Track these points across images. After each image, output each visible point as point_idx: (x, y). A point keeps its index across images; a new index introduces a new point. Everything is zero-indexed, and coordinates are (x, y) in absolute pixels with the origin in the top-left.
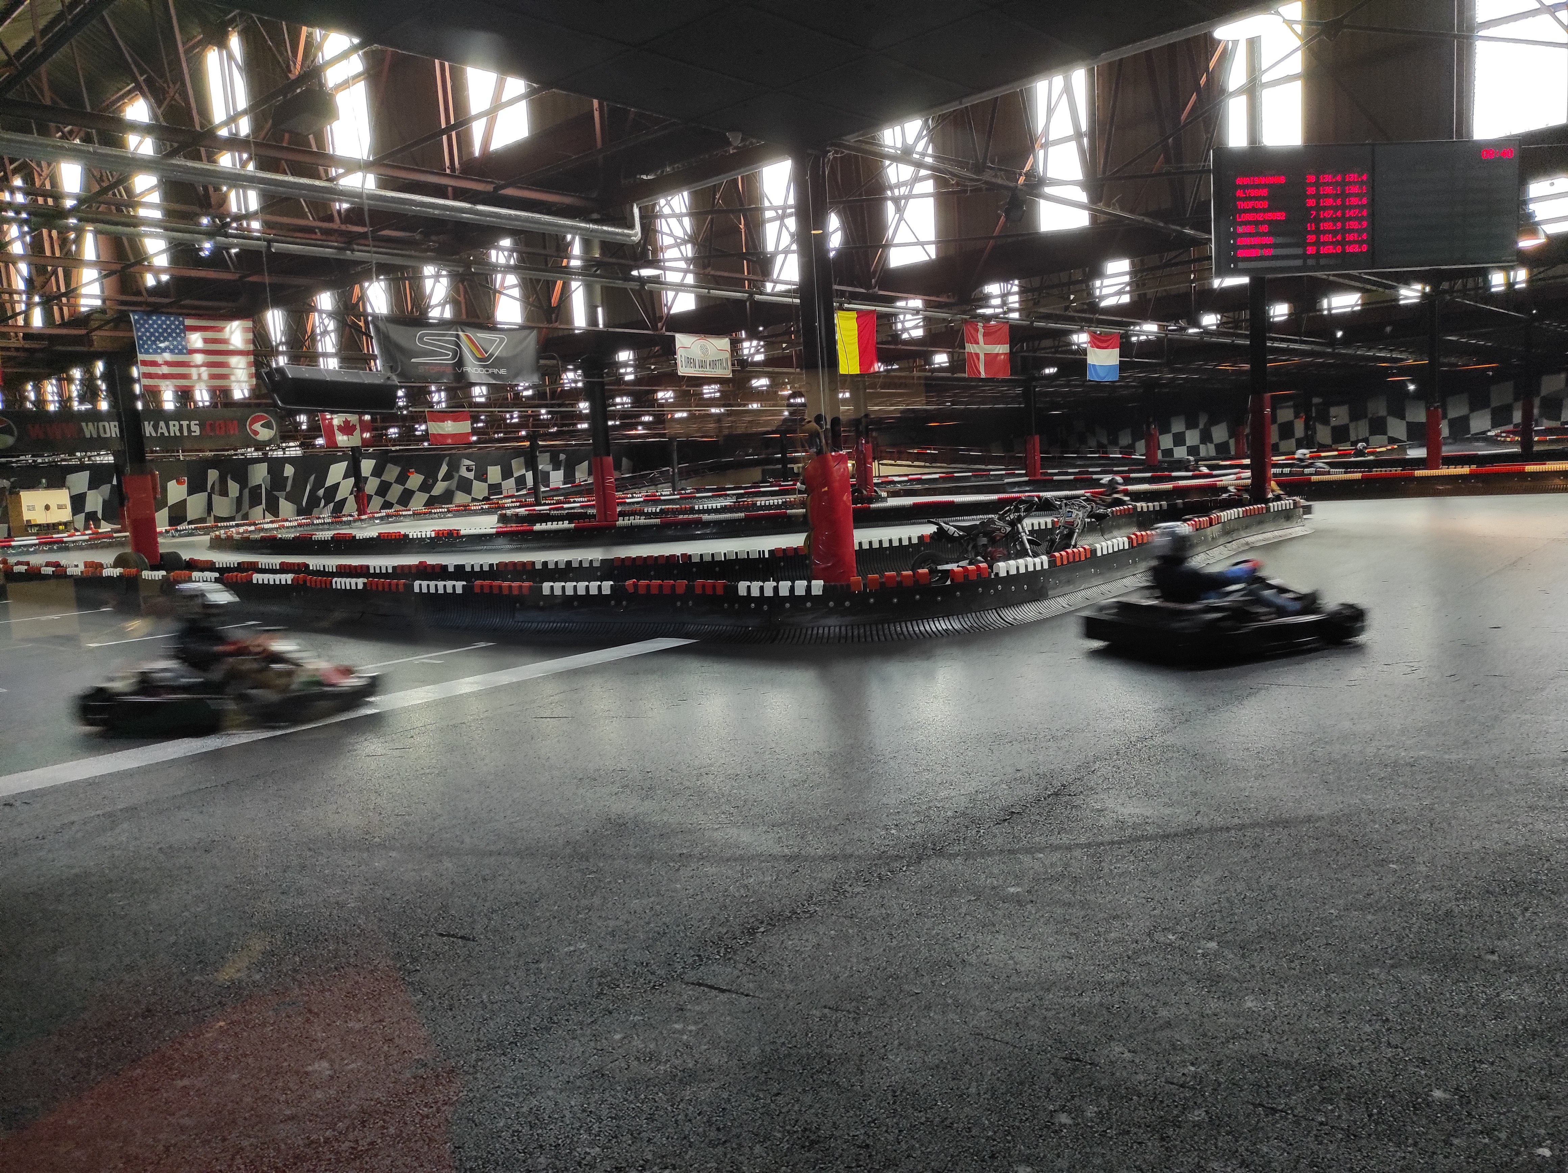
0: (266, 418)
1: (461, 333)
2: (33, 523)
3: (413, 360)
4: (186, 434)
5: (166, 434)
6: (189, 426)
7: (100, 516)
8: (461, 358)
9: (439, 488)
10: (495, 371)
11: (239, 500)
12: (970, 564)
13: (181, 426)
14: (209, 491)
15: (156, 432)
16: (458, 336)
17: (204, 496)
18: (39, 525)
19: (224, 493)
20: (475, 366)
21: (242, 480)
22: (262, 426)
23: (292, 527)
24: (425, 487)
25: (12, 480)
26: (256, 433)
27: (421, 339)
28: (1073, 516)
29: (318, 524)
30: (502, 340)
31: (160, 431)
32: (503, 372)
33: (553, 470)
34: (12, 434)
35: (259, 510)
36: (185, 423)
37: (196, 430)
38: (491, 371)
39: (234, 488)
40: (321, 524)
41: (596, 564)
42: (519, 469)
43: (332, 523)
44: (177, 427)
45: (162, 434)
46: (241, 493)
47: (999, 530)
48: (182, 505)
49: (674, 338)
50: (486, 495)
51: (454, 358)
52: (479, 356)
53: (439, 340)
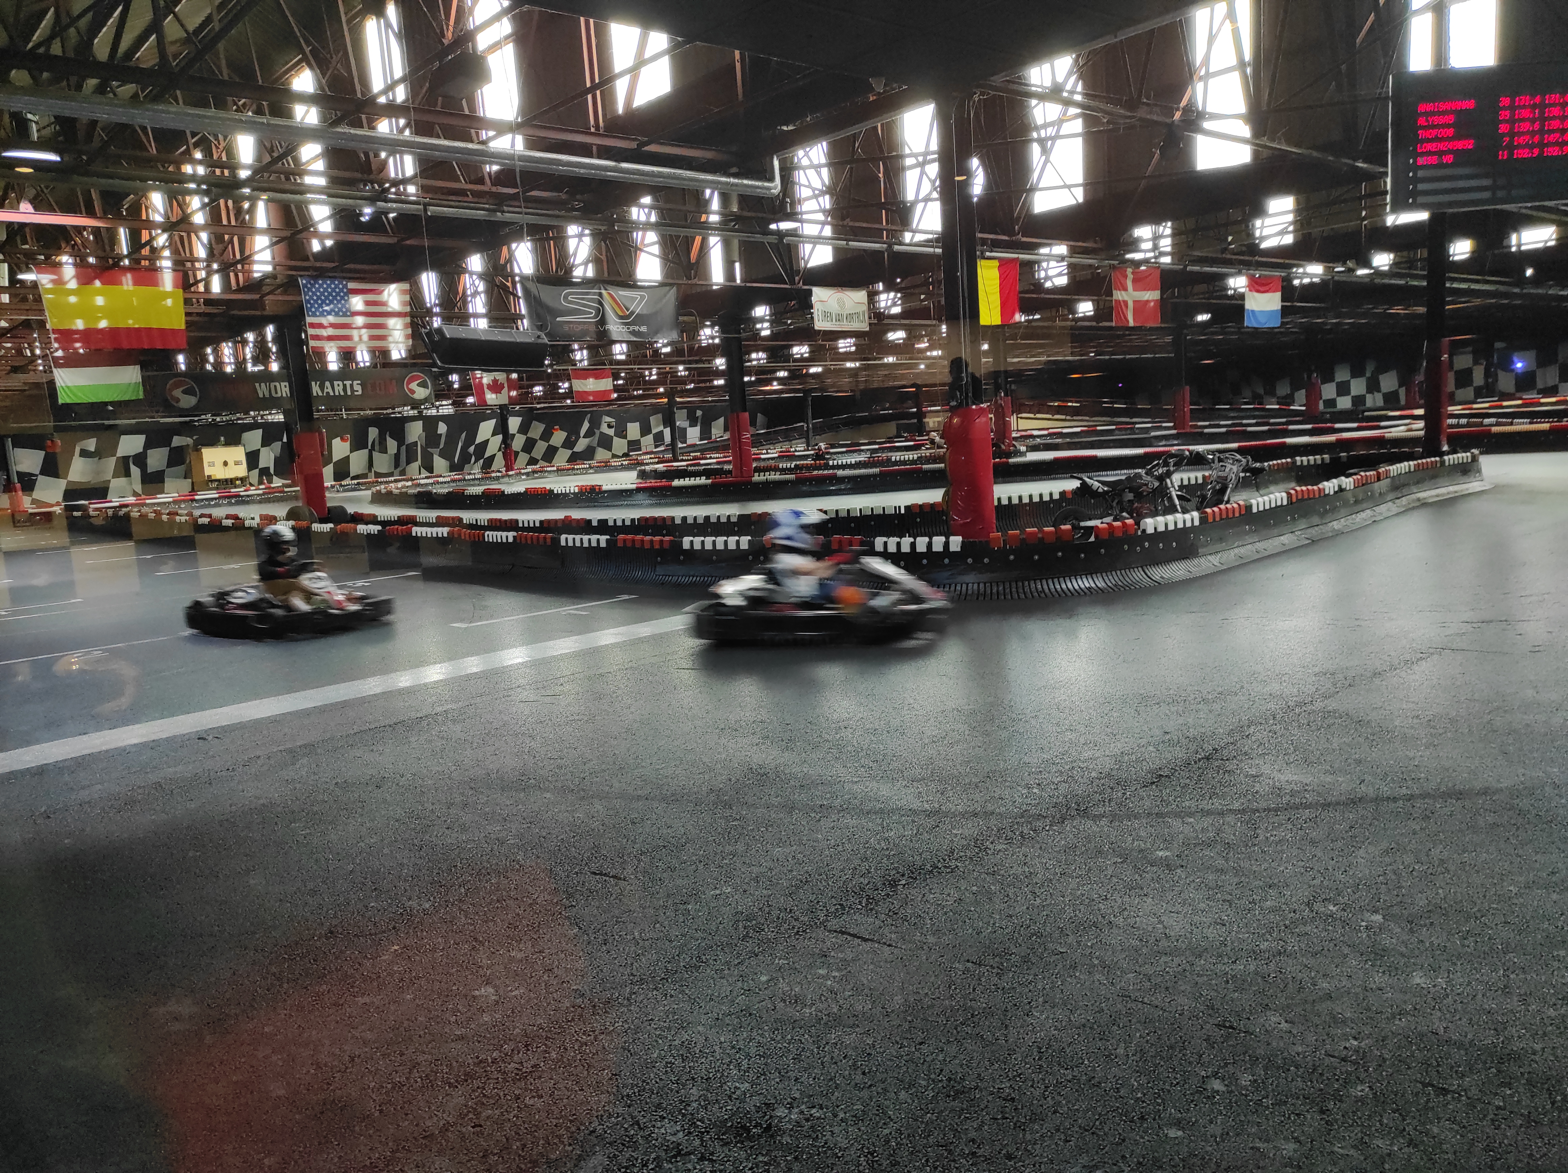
0: (422, 378)
1: (604, 292)
2: (213, 478)
3: (558, 319)
4: (349, 393)
5: (332, 394)
6: (352, 386)
7: (272, 471)
8: (603, 315)
9: (582, 444)
10: (636, 328)
11: (397, 456)
12: (1115, 520)
13: (345, 386)
14: (370, 447)
15: (322, 391)
16: (600, 295)
17: (366, 451)
18: (219, 481)
19: (384, 450)
20: (616, 323)
21: (400, 437)
22: (418, 385)
23: (445, 483)
24: (569, 444)
25: (195, 438)
26: (413, 392)
27: (566, 298)
28: (1227, 470)
29: (469, 480)
30: (642, 297)
31: (326, 390)
32: (644, 329)
33: (691, 426)
34: (196, 396)
35: (415, 465)
36: (348, 383)
37: (358, 389)
38: (631, 328)
39: (392, 445)
40: (473, 480)
41: (734, 519)
42: (658, 426)
43: (482, 478)
44: (341, 387)
45: (328, 393)
46: (399, 450)
47: (1146, 485)
48: (346, 460)
49: (810, 293)
50: (626, 451)
51: (596, 316)
52: (621, 314)
53: (583, 299)
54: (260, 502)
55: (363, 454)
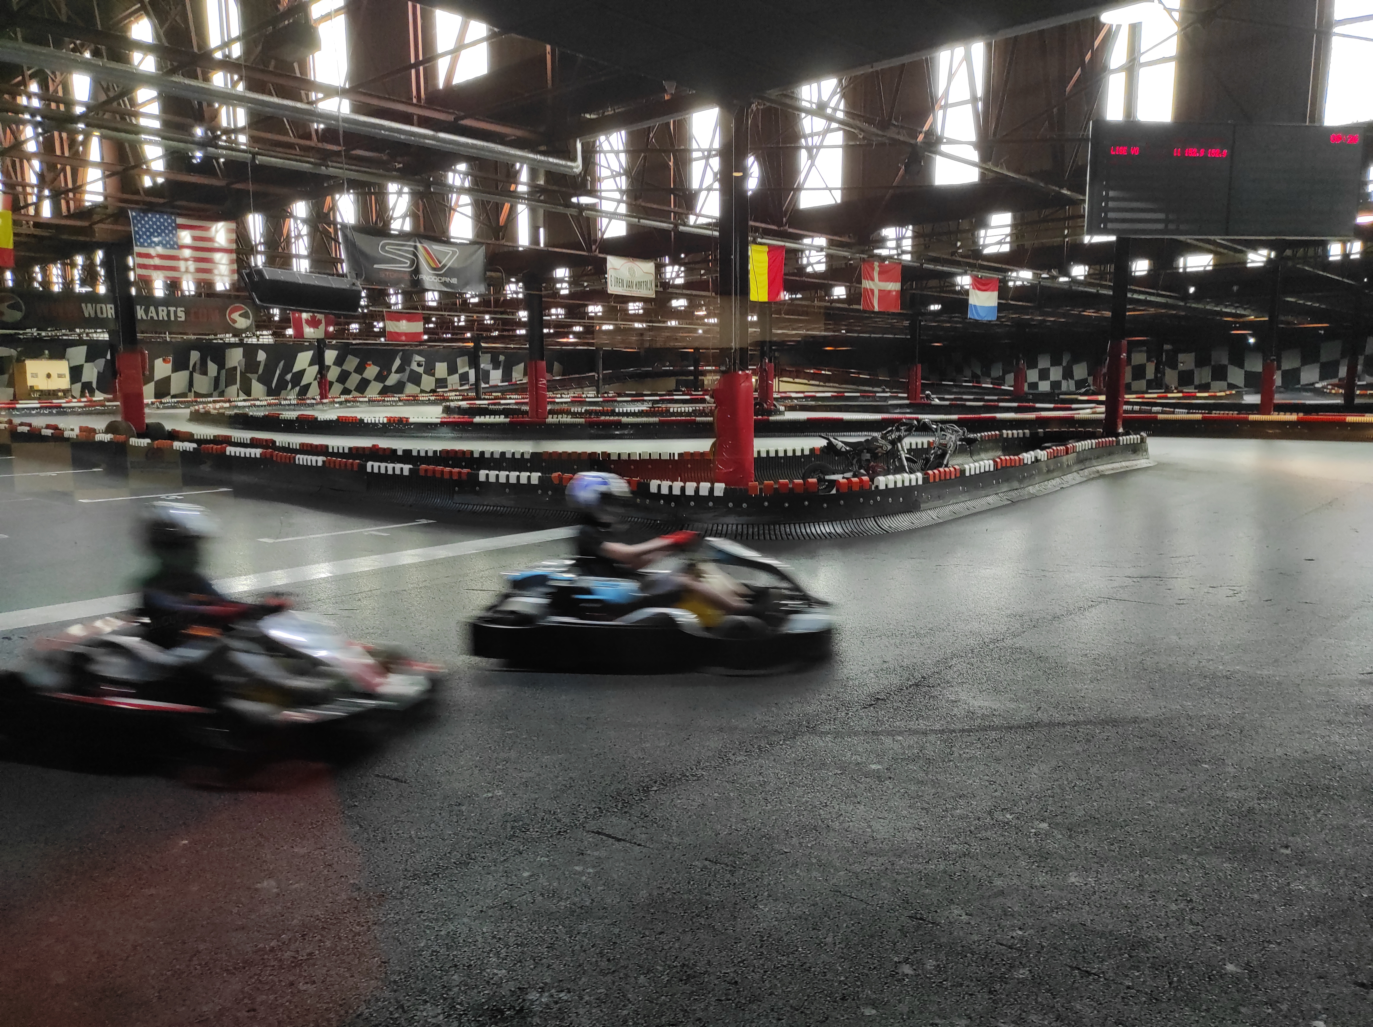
0: (244, 309)
1: (419, 245)
2: (35, 388)
3: (375, 266)
4: (172, 318)
5: (156, 318)
6: (175, 312)
7: (94, 385)
8: (417, 267)
9: (393, 379)
10: (448, 280)
11: (217, 380)
12: (854, 476)
13: (169, 312)
14: (191, 369)
15: (147, 316)
16: (415, 247)
17: (188, 372)
18: (41, 391)
19: (204, 372)
20: (429, 274)
21: (221, 362)
22: (240, 315)
23: (262, 406)
24: (380, 378)
25: (19, 349)
26: (235, 322)
27: (383, 247)
28: (947, 438)
29: (284, 405)
30: (454, 253)
31: (150, 314)
32: (453, 281)
33: (494, 369)
34: (21, 311)
35: (234, 388)
36: (172, 309)
37: (182, 316)
38: (443, 279)
39: (212, 368)
40: (288, 405)
41: (527, 456)
42: (463, 367)
43: (297, 404)
44: (165, 313)
45: (152, 317)
46: (219, 373)
47: (882, 447)
48: (166, 381)
49: (605, 260)
50: (433, 387)
51: (411, 266)
52: (435, 266)
53: (399, 250)
54: (79, 414)
55: (184, 375)
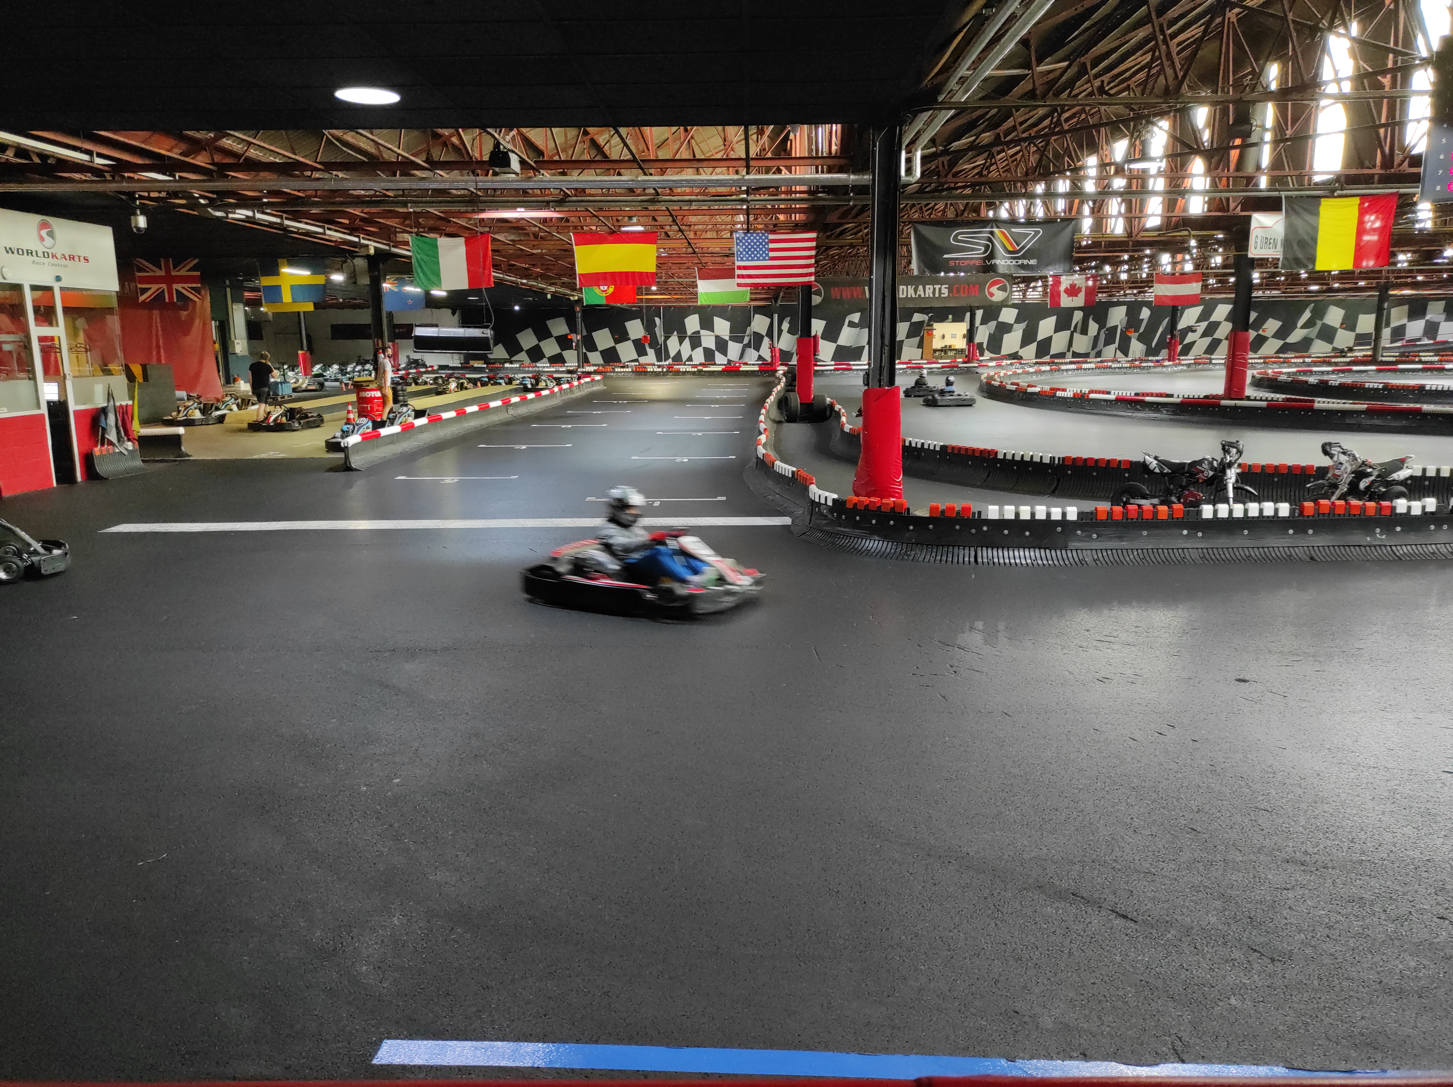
0: (1002, 282)
1: (996, 230)
3: (945, 256)
4: (937, 295)
5: (923, 296)
6: (940, 289)
7: (985, 346)
8: (992, 252)
9: (1296, 336)
10: (1025, 262)
11: (1096, 338)
13: (934, 289)
14: (1072, 329)
15: (916, 294)
16: (992, 233)
17: (1069, 332)
19: (1084, 331)
20: (1005, 258)
21: (1102, 321)
22: (998, 289)
24: (1281, 334)
25: (930, 315)
26: (992, 295)
27: (956, 239)
30: (1037, 233)
31: (918, 293)
32: (1033, 262)
36: (937, 287)
37: (945, 292)
38: (1020, 262)
39: (1093, 327)
42: (1400, 319)
44: (932, 290)
45: (920, 295)
46: (1099, 333)
48: (1048, 340)
49: (1249, 218)
51: (985, 252)
52: (1010, 249)
53: (972, 238)
55: (1066, 334)
